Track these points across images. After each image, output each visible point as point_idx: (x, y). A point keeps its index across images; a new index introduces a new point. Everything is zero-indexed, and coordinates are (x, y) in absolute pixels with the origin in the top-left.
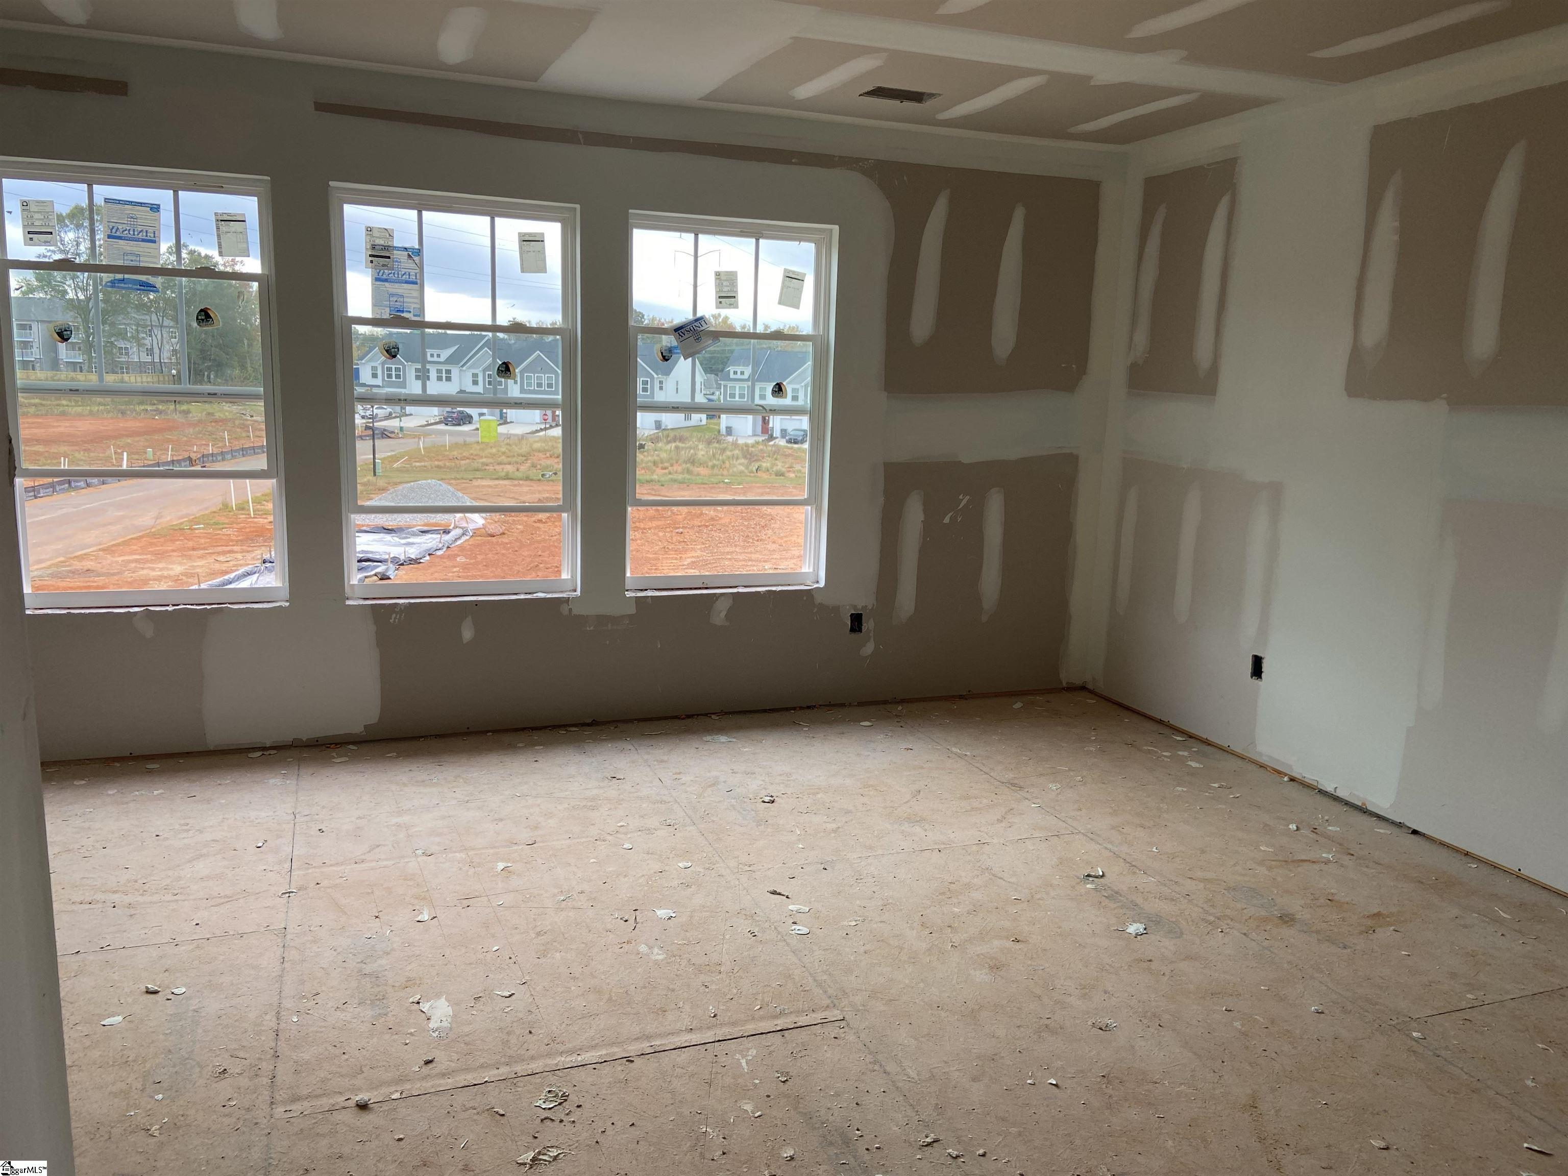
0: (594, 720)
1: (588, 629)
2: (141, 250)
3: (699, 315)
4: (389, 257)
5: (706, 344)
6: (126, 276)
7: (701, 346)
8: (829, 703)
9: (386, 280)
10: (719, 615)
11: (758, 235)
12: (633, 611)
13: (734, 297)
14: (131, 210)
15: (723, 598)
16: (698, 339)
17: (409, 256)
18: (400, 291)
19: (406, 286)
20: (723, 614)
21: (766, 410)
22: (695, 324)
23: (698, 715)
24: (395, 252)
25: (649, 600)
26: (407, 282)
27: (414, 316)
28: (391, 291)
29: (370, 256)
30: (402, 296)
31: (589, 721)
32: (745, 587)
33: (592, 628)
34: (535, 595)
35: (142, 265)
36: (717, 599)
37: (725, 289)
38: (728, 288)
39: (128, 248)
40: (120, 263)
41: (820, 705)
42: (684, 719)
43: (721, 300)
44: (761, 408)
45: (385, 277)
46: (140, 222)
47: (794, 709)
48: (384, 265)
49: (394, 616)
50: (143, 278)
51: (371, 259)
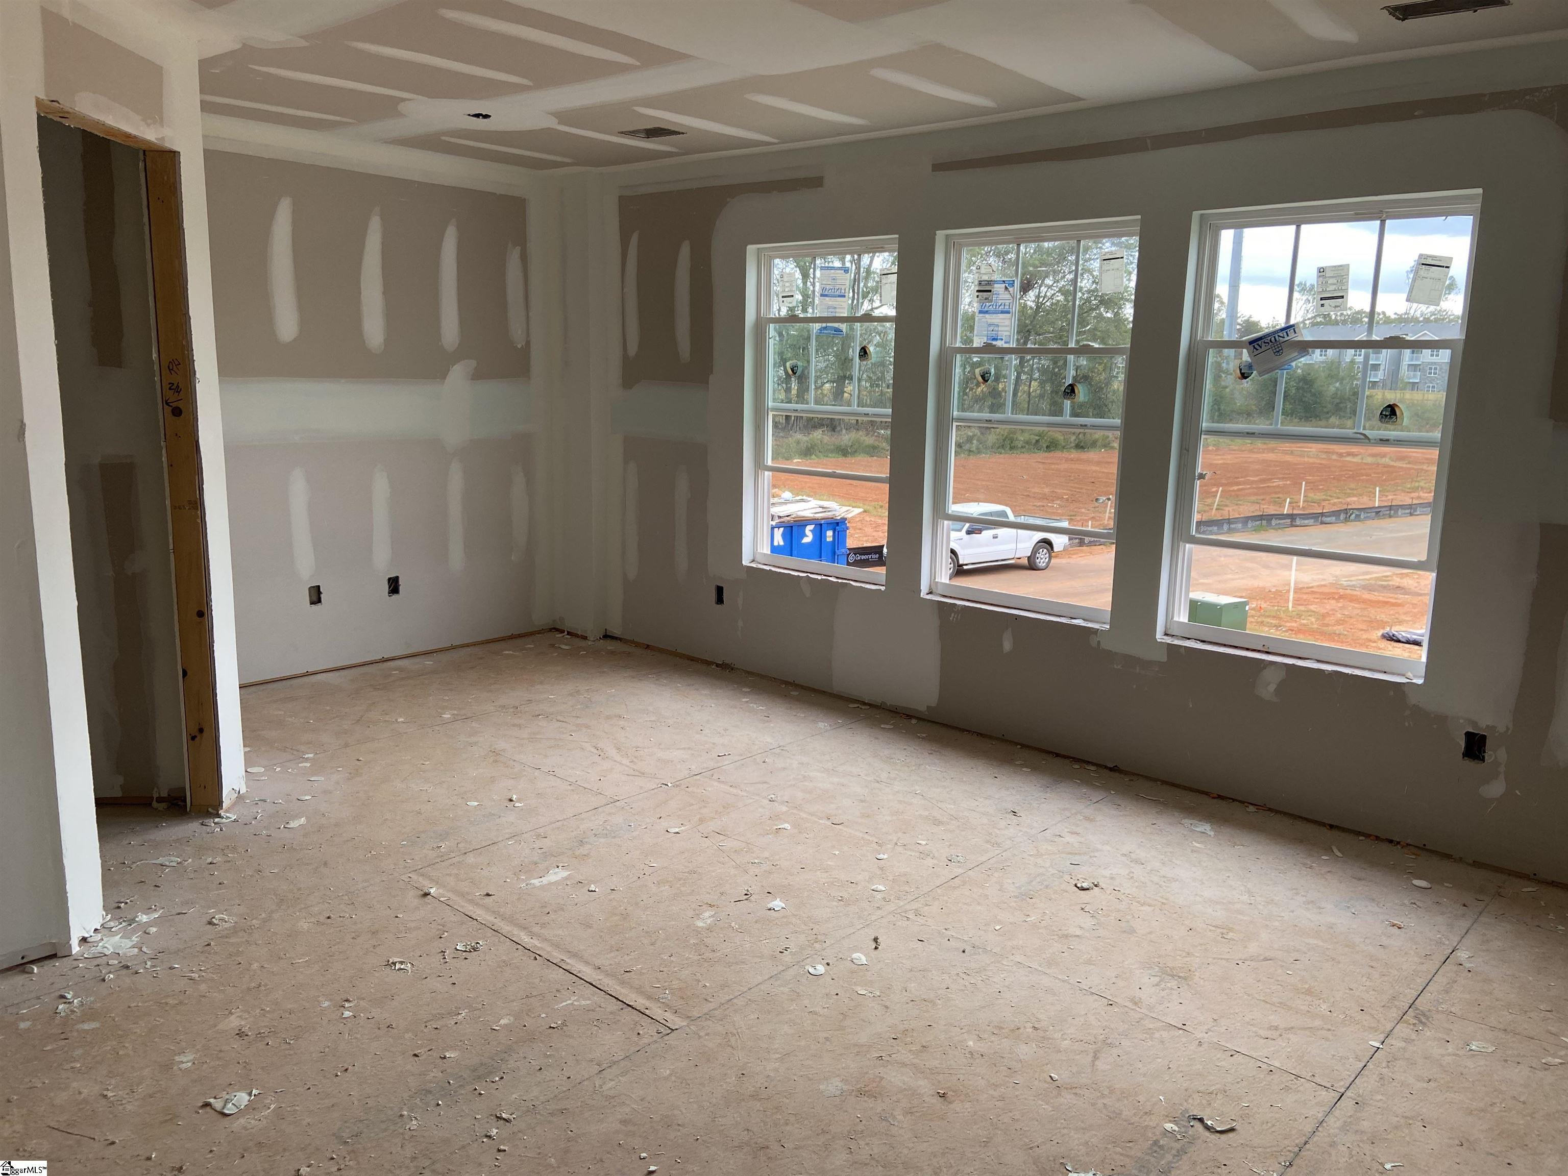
0: (1116, 766)
1: (1115, 666)
2: (837, 303)
3: (1292, 322)
4: (990, 291)
5: (1287, 358)
6: (828, 324)
7: (1282, 360)
8: (1422, 846)
9: (986, 312)
10: (1268, 687)
11: (1381, 215)
12: (1164, 659)
13: (1342, 297)
14: (834, 273)
15: (1273, 667)
16: (1278, 352)
17: (1006, 288)
18: (996, 321)
19: (1001, 316)
20: (1272, 688)
21: (1369, 439)
22: (1281, 334)
23: (1234, 800)
24: (995, 285)
25: (1182, 651)
26: (1002, 312)
27: (1005, 343)
28: (990, 321)
29: (978, 291)
30: (998, 326)
31: (1110, 765)
32: (1319, 661)
33: (1119, 667)
34: (1073, 621)
35: (837, 315)
36: (1265, 668)
37: (1332, 288)
38: (1334, 287)
39: (830, 303)
40: (825, 315)
41: (1408, 845)
42: (1214, 798)
43: (1323, 302)
44: (1362, 437)
45: (986, 309)
46: (838, 282)
47: (1368, 836)
48: (986, 299)
49: (953, 615)
50: (836, 325)
51: (977, 294)
